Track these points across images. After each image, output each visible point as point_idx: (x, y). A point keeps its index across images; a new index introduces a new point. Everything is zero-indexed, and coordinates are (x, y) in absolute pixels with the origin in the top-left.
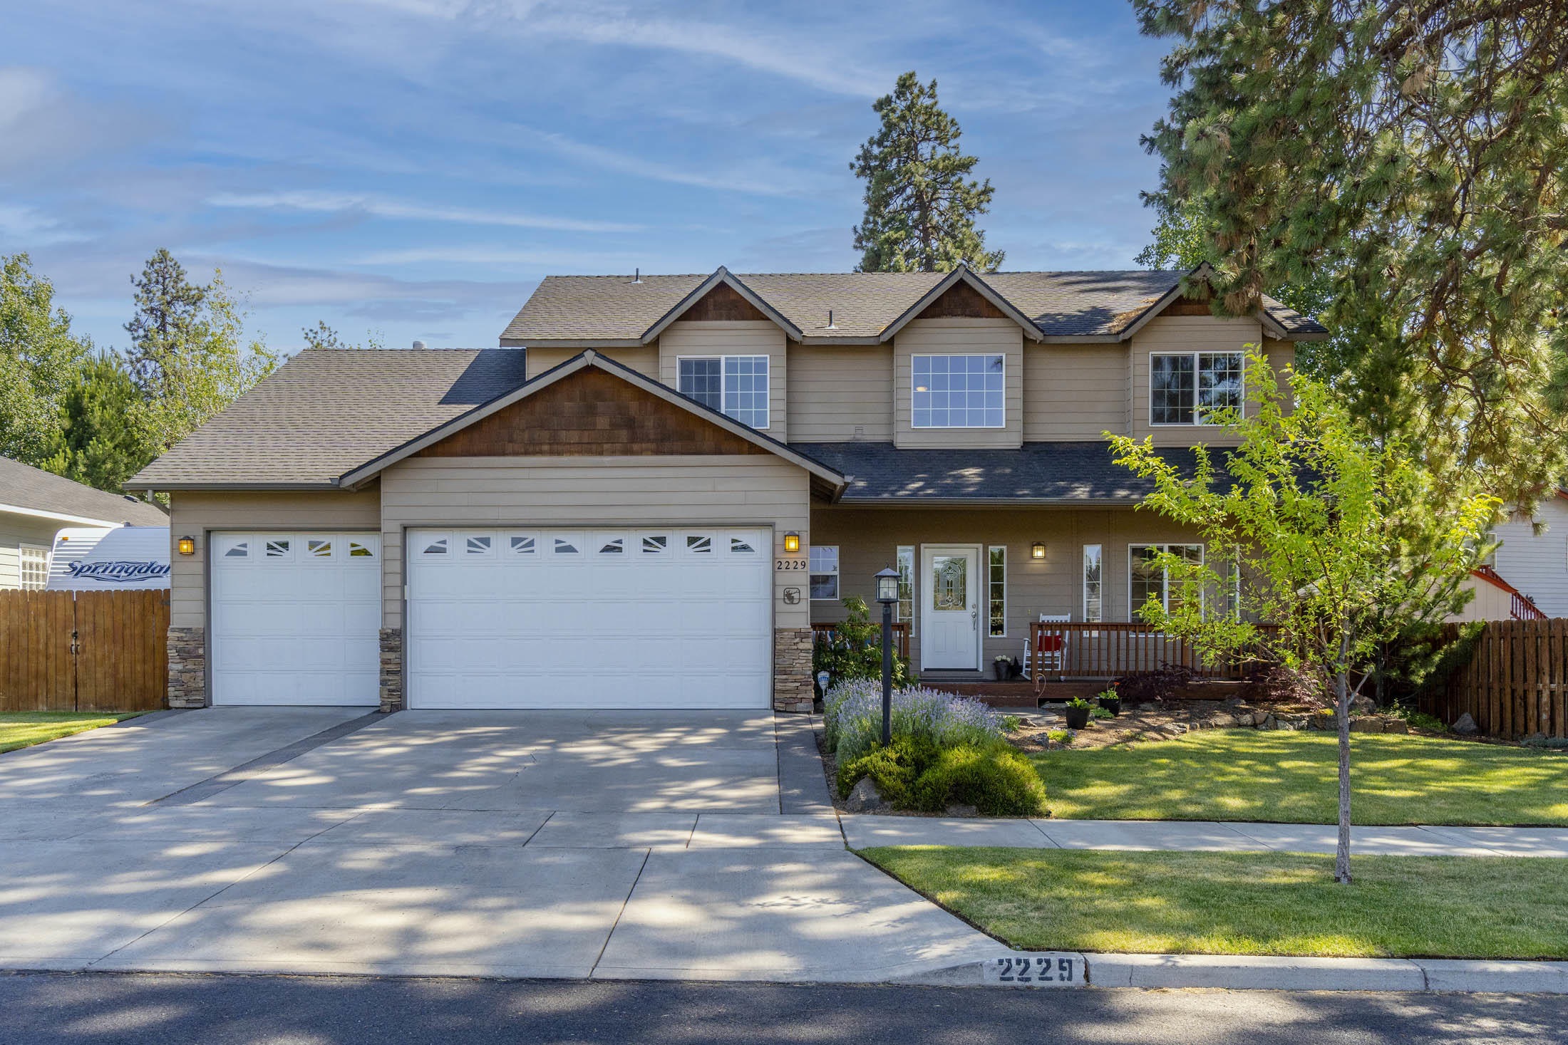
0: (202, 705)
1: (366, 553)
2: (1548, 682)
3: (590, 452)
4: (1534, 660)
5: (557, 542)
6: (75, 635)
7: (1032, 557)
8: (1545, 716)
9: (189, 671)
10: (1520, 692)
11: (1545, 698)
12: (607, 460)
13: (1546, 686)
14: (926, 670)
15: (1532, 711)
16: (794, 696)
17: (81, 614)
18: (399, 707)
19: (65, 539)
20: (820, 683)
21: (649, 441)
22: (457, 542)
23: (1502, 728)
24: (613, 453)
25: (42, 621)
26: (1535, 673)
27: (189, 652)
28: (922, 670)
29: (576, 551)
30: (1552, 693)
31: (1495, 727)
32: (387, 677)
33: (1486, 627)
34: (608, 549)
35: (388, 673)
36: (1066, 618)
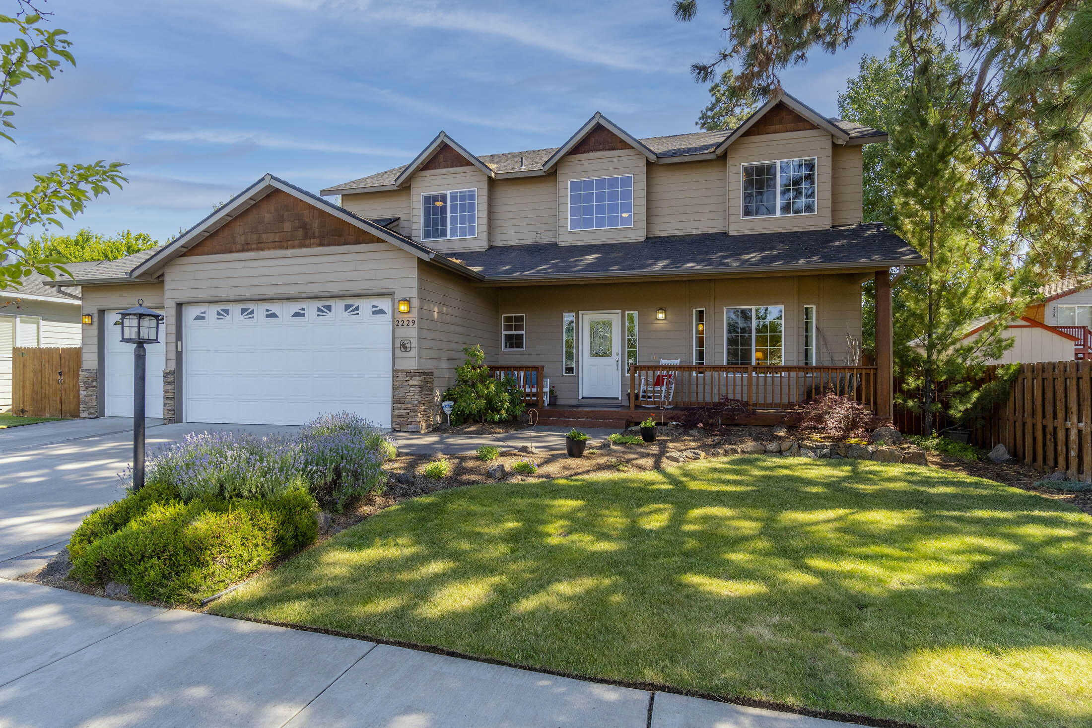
0: (94, 416)
2: (1075, 420)
3: (282, 247)
4: (1063, 400)
5: (267, 310)
6: (60, 374)
7: (657, 319)
8: (1073, 453)
9: (89, 396)
10: (1050, 429)
11: (1073, 436)
12: (289, 252)
13: (1073, 423)
14: (583, 398)
15: (1061, 448)
16: (405, 419)
17: (63, 361)
18: (178, 420)
20: (445, 410)
21: (314, 237)
22: (211, 311)
23: (1034, 459)
24: (293, 247)
25: (47, 365)
26: (1063, 412)
27: (89, 384)
28: (580, 398)
29: (277, 317)
30: (1080, 432)
31: (1028, 459)
32: (168, 402)
33: (1021, 369)
35: (168, 398)
36: (677, 362)
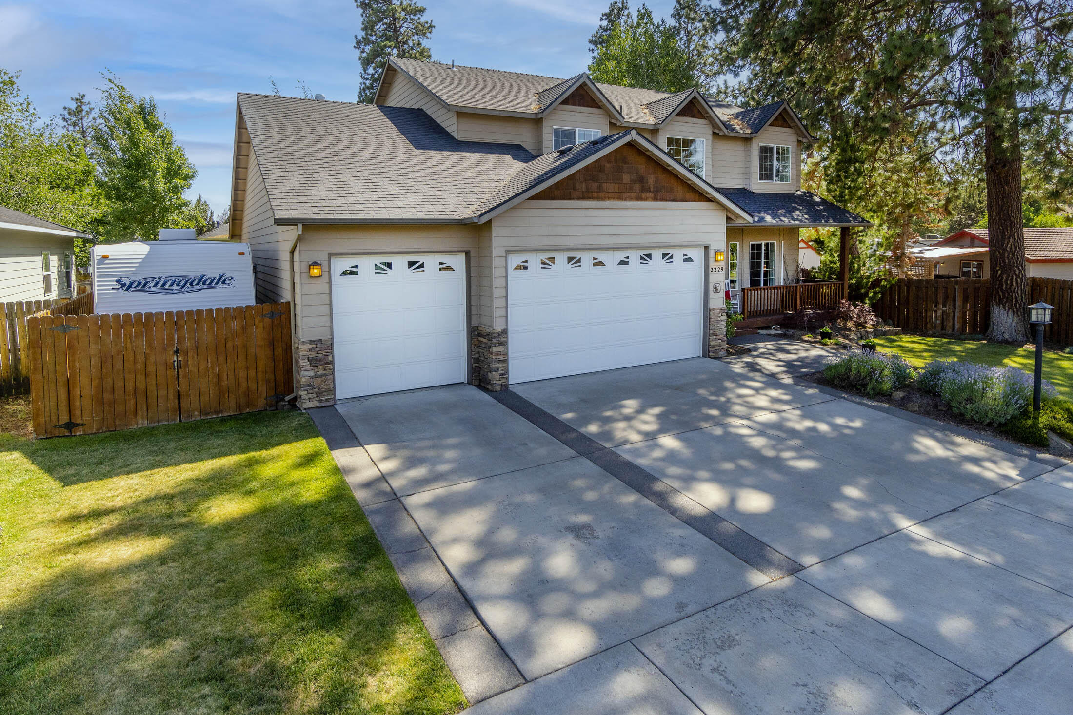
0: (333, 403)
1: (449, 268)
6: (177, 352)
8: (938, 322)
9: (321, 376)
10: (921, 311)
11: (939, 314)
12: (629, 204)
13: (940, 309)
15: (929, 320)
16: (718, 348)
18: (506, 385)
19: (105, 257)
21: (650, 192)
24: (631, 199)
27: (320, 360)
29: (604, 265)
32: (498, 365)
34: (622, 263)
35: (499, 361)
